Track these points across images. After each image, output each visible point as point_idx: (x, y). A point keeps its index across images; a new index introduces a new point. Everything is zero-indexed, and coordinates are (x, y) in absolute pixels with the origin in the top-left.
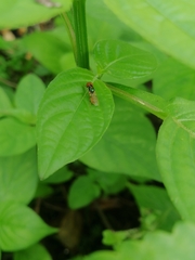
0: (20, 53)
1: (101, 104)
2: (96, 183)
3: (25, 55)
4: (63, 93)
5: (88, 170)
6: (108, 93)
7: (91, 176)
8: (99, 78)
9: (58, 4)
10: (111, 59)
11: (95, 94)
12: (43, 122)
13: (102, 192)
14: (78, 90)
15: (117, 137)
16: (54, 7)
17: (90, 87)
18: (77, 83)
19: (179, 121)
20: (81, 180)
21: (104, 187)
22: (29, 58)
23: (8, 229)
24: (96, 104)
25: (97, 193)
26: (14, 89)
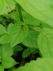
0: (9, 18)
1: (26, 30)
2: (29, 51)
3: (11, 18)
4: (16, 28)
5: (27, 48)
6: (27, 27)
7: (28, 49)
8: (25, 24)
9: (12, 8)
10: (28, 19)
11: (24, 27)
12: (11, 35)
13: (31, 54)
14: (20, 27)
15: (33, 39)
16: (11, 9)
17: (23, 26)
18: (20, 25)
19: (44, 33)
20: (25, 50)
21: (32, 52)
22: (12, 19)
23: (6, 63)
24: (24, 30)
25: (30, 54)
26: (7, 27)
